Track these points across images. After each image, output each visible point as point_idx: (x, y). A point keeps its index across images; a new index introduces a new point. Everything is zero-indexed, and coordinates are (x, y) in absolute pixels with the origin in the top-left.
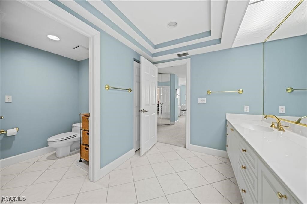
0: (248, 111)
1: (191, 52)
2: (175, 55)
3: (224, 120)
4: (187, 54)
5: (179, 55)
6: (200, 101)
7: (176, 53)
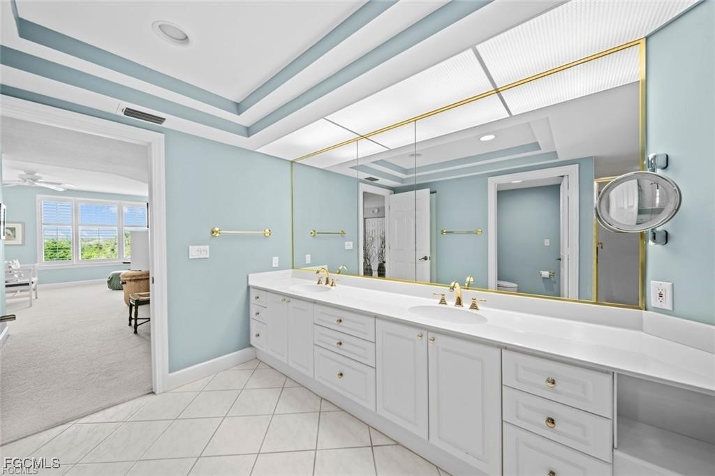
0: (277, 266)
1: (171, 122)
2: (116, 106)
3: (245, 287)
4: (161, 120)
5: (129, 112)
6: (194, 252)
7: (127, 103)
